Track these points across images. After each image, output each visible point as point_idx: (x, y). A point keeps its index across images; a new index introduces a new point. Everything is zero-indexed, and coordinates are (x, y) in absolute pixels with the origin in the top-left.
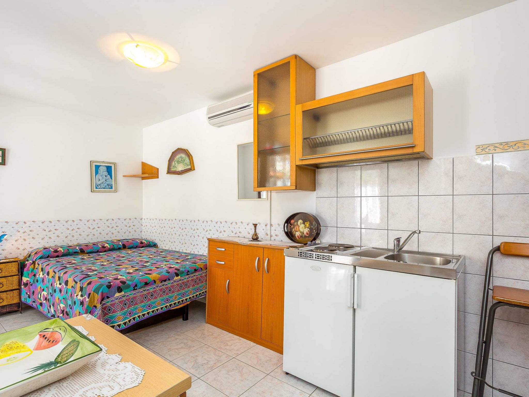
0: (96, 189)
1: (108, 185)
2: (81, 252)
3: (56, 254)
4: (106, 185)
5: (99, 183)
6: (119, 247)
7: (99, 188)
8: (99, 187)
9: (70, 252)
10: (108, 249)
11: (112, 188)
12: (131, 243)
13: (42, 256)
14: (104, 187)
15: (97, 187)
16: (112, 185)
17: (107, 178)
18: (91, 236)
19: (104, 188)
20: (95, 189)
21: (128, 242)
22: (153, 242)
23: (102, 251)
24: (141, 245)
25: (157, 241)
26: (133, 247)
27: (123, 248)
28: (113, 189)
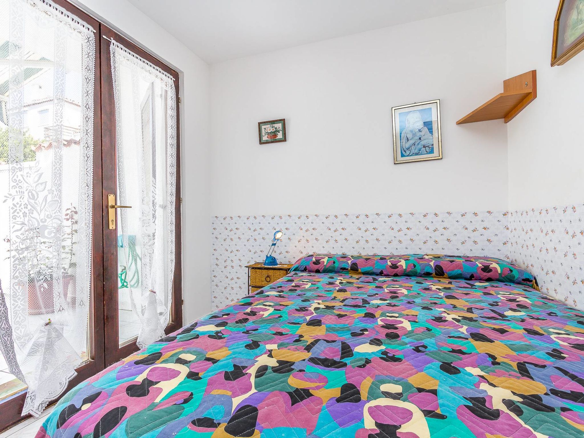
0: (402, 157)
1: (424, 147)
2: (351, 269)
3: (316, 267)
4: (420, 146)
5: (407, 145)
6: (428, 270)
7: (408, 156)
8: (408, 152)
9: (334, 267)
10: (401, 271)
11: (432, 152)
12: (460, 267)
13: (298, 267)
14: (416, 151)
15: (404, 153)
16: (433, 145)
17: (422, 133)
18: (395, 243)
19: (417, 154)
20: (400, 159)
21: (452, 262)
22: (521, 272)
23: (389, 273)
24: (485, 274)
25: (536, 271)
26: (463, 276)
27: (436, 274)
28: (436, 154)
